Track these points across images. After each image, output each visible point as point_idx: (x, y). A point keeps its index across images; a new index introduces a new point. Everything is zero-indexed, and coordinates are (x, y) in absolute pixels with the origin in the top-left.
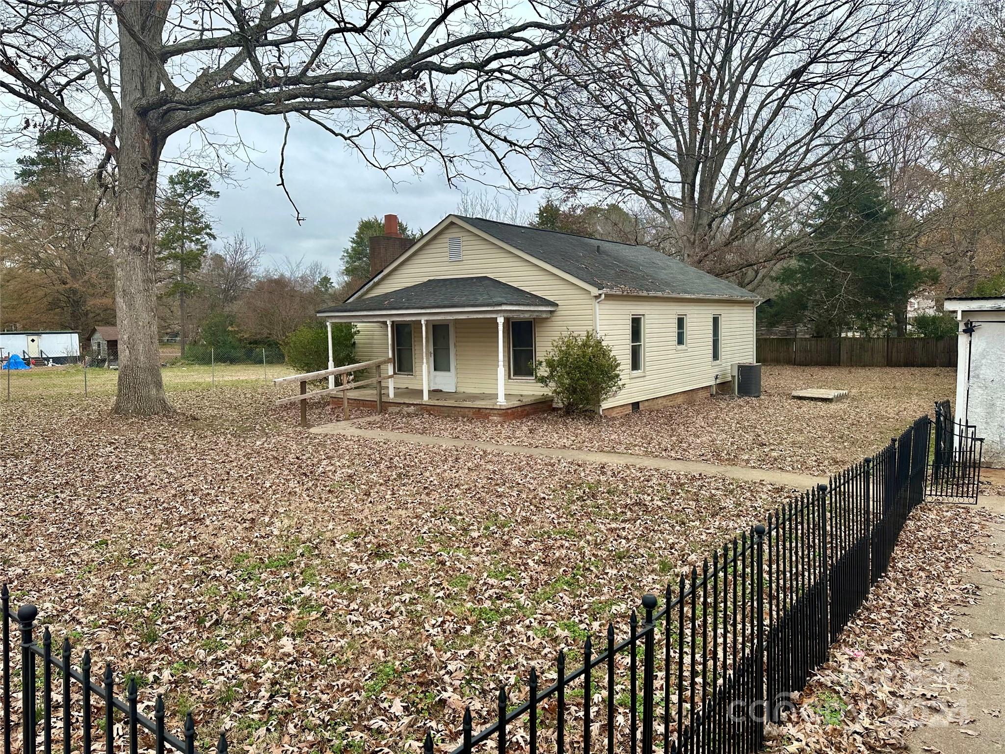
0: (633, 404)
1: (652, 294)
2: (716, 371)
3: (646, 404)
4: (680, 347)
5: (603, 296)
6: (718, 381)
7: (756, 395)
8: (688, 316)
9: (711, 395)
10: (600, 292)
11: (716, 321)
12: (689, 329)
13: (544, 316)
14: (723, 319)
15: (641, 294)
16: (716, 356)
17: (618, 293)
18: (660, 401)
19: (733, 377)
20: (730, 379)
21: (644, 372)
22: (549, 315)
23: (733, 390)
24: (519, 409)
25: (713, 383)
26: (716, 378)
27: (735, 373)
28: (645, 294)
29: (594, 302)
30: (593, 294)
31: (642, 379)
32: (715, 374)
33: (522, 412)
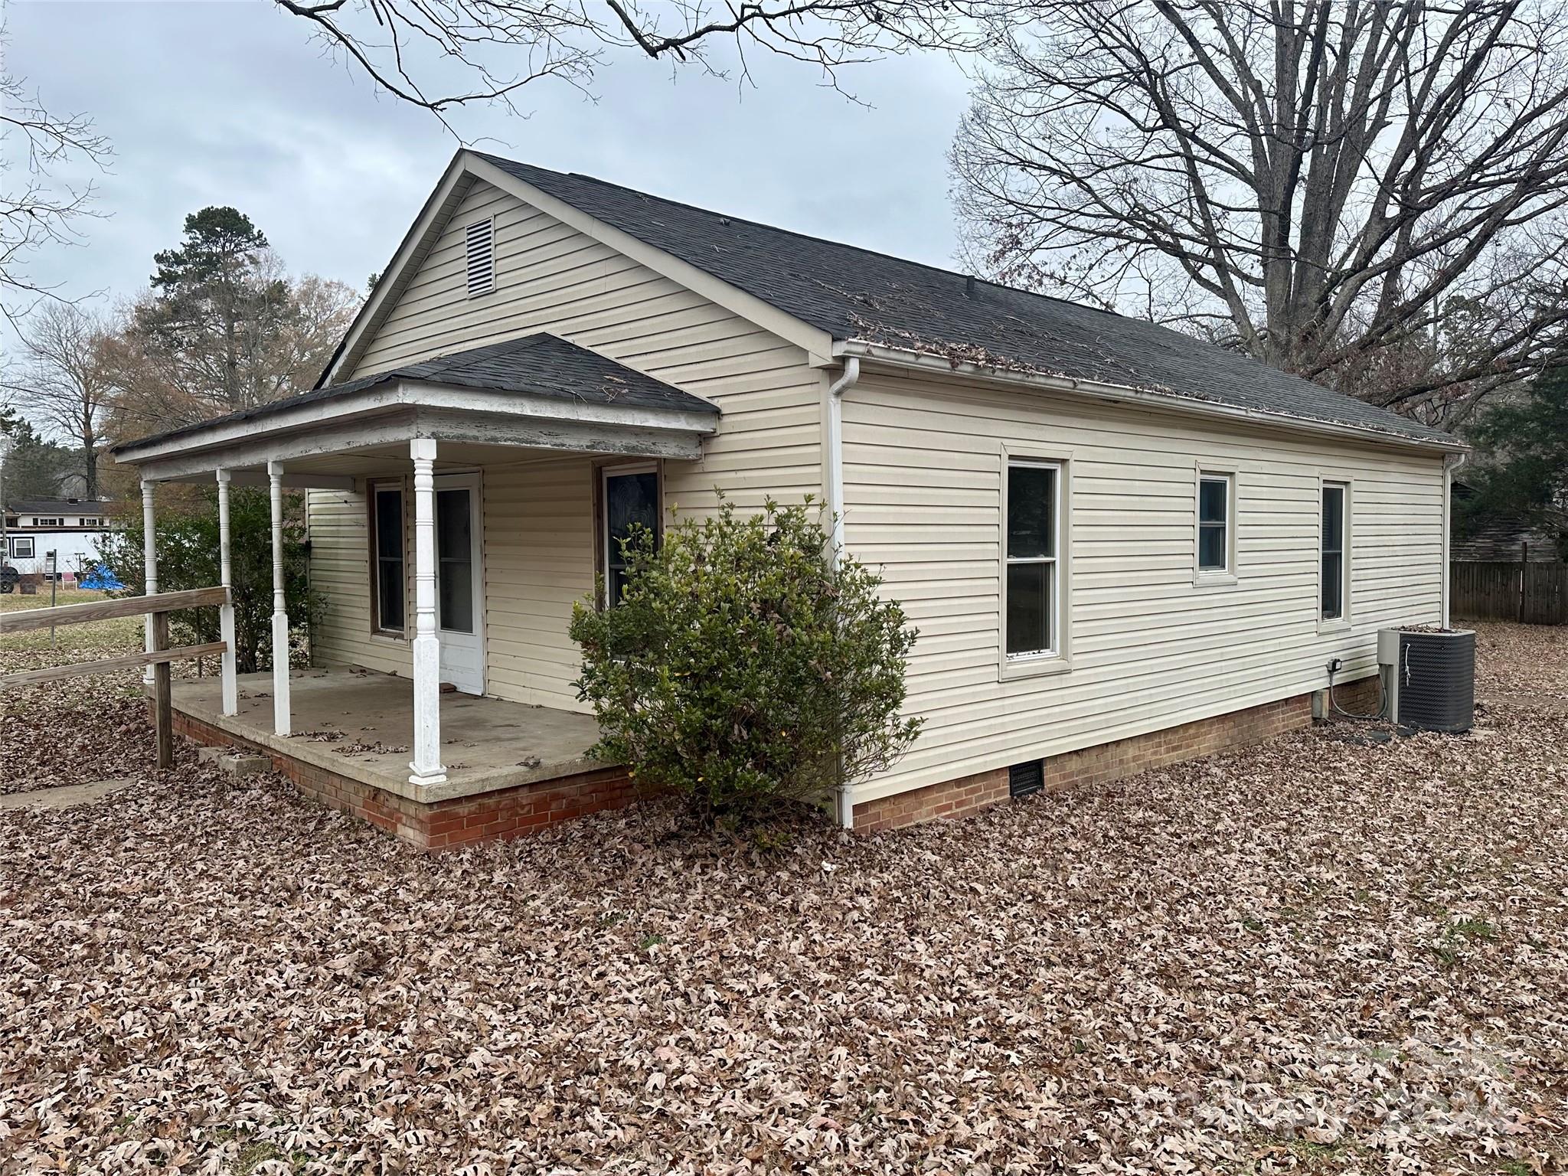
0: (1016, 771)
1: (1089, 386)
2: (1331, 648)
3: (1074, 764)
4: (1212, 575)
5: (853, 368)
6: (1338, 679)
7: (1459, 726)
8: (1240, 478)
9: (1316, 721)
10: (840, 349)
11: (1332, 501)
12: (1241, 518)
13: (668, 450)
14: (1356, 497)
15: (1040, 380)
16: (1331, 605)
17: (928, 362)
18: (1131, 751)
19: (1386, 668)
20: (1375, 670)
21: (1064, 656)
22: (691, 452)
23: (1385, 707)
24: (524, 797)
25: (1320, 684)
26: (1333, 669)
27: (1393, 657)
28: (1059, 382)
29: (826, 393)
30: (815, 361)
31: (1054, 682)
32: (1327, 659)
33: (541, 805)
